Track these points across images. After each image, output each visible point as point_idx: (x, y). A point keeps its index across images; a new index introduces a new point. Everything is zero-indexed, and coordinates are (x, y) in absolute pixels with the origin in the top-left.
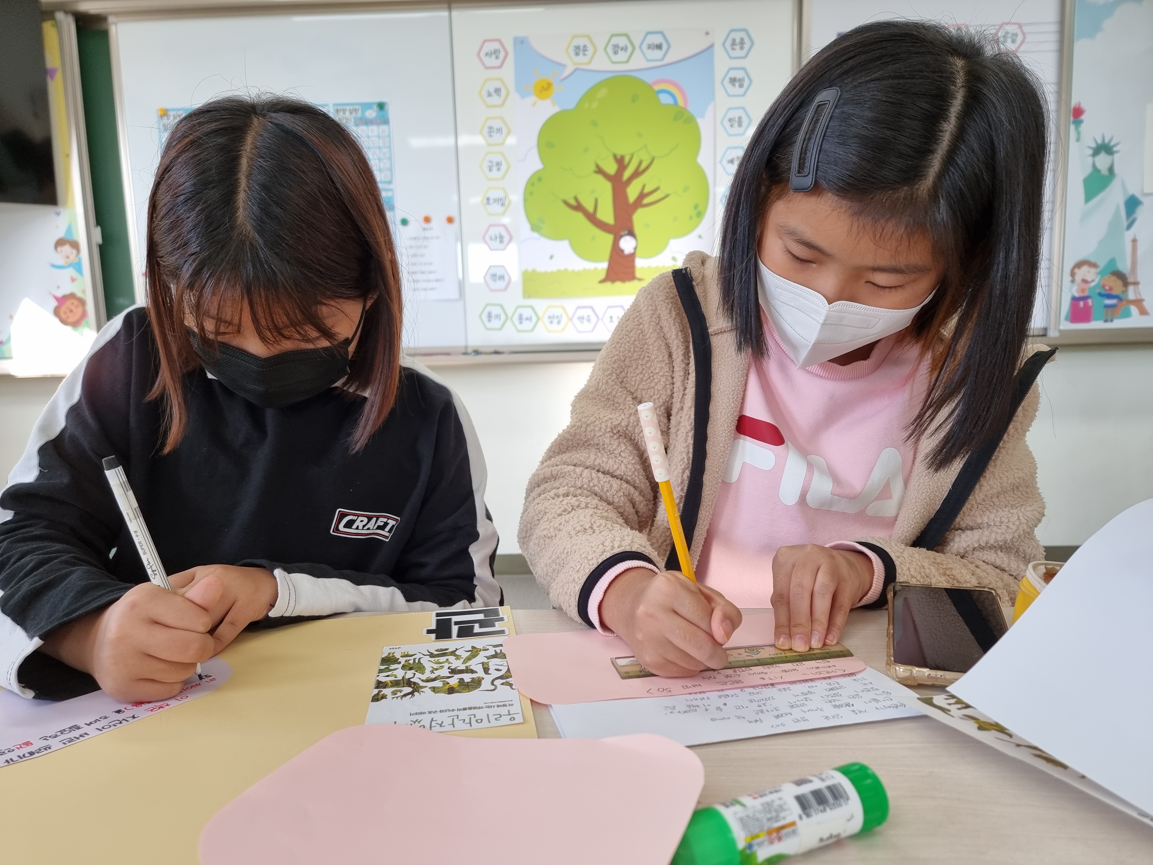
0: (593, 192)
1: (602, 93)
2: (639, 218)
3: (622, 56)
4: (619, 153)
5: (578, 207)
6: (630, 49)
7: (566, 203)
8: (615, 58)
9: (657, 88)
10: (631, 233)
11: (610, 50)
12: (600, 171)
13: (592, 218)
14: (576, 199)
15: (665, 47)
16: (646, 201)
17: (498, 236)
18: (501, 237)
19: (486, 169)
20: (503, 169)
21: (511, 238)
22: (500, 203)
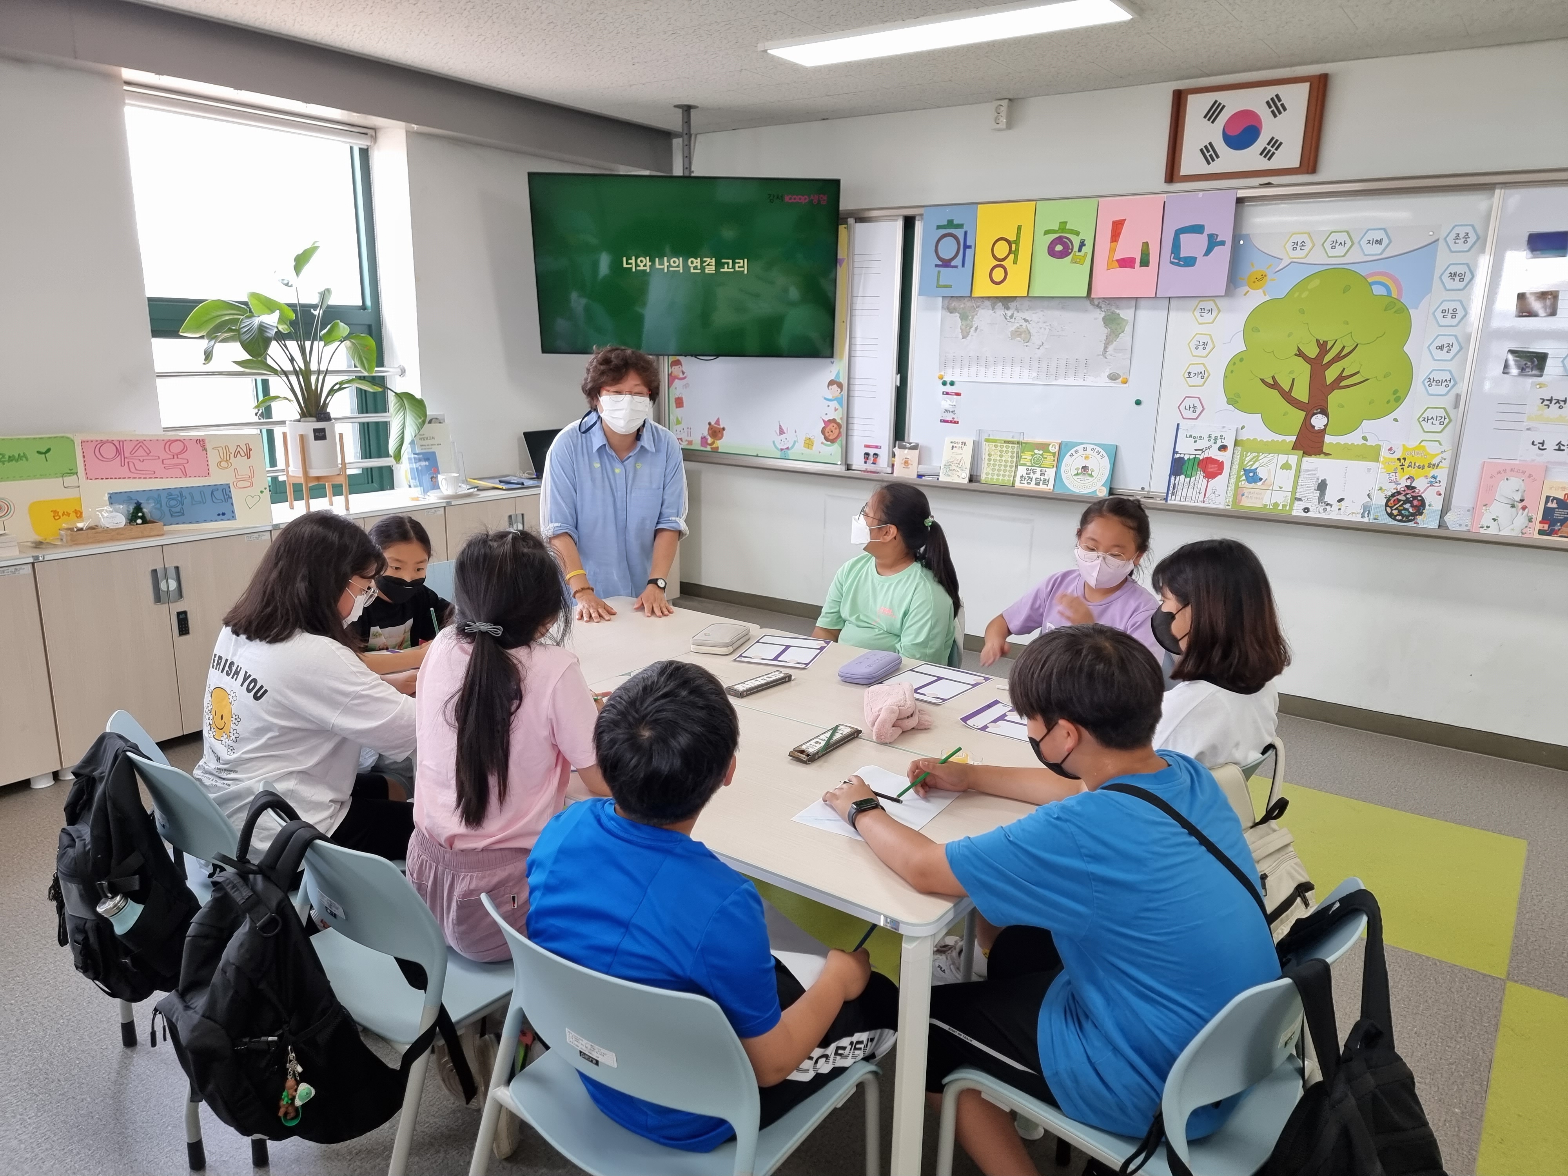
0: (1291, 372)
1: (1316, 283)
2: (1334, 399)
3: (1340, 251)
4: (1322, 339)
5: (1275, 385)
6: (1349, 244)
7: (1263, 381)
8: (1331, 253)
9: (1370, 280)
10: (1324, 412)
11: (1328, 245)
12: (1300, 354)
13: (1287, 396)
14: (1273, 378)
15: (1385, 242)
16: (1343, 384)
17: (1192, 406)
18: (1195, 407)
19: (1193, 347)
20: (1208, 348)
21: (1204, 409)
22: (1200, 376)
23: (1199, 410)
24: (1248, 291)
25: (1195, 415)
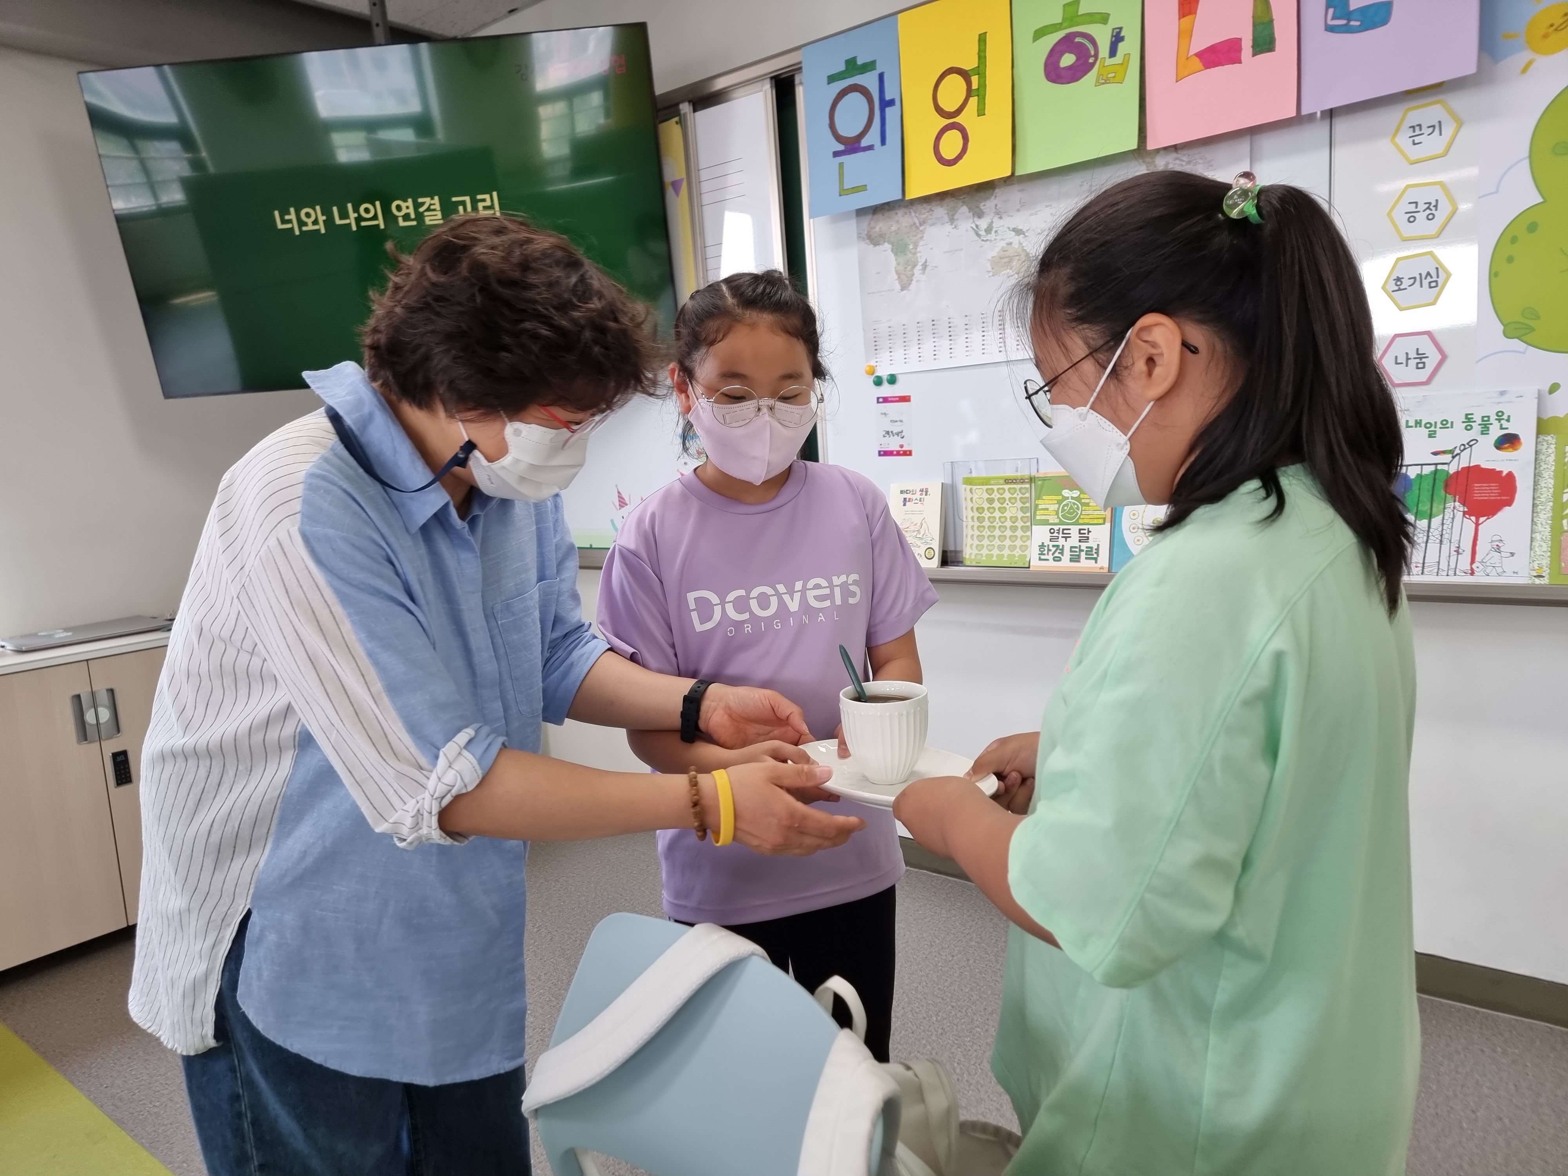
17: (1413, 355)
18: (1421, 357)
19: (1401, 218)
20: (1441, 215)
21: (1444, 357)
22: (1426, 283)
23: (1431, 363)
24: (1530, 63)
25: (1423, 376)
